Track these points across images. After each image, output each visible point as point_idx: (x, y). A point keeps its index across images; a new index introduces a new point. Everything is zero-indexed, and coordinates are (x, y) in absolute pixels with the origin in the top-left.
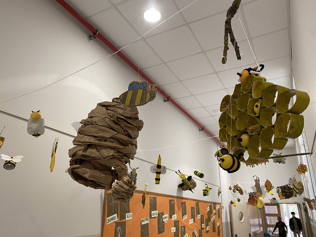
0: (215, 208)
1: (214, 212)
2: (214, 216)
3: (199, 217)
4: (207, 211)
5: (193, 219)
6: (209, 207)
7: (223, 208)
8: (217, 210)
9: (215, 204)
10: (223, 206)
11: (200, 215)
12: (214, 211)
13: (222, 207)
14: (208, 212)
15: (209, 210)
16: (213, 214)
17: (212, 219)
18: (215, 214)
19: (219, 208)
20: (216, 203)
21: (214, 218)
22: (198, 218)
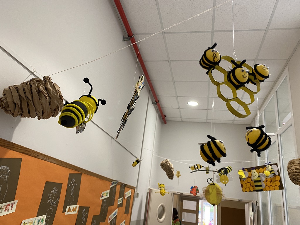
0: (122, 195)
1: (119, 201)
2: (117, 210)
3: (73, 210)
4: (102, 198)
5: (44, 217)
6: (108, 191)
7: (137, 197)
8: (125, 198)
9: (124, 186)
10: (138, 193)
11: (78, 206)
12: (120, 199)
13: (135, 195)
14: (103, 200)
15: (108, 196)
16: (115, 205)
17: (111, 216)
18: (121, 205)
19: (130, 196)
20: (126, 185)
21: (115, 214)
22: (66, 213)
